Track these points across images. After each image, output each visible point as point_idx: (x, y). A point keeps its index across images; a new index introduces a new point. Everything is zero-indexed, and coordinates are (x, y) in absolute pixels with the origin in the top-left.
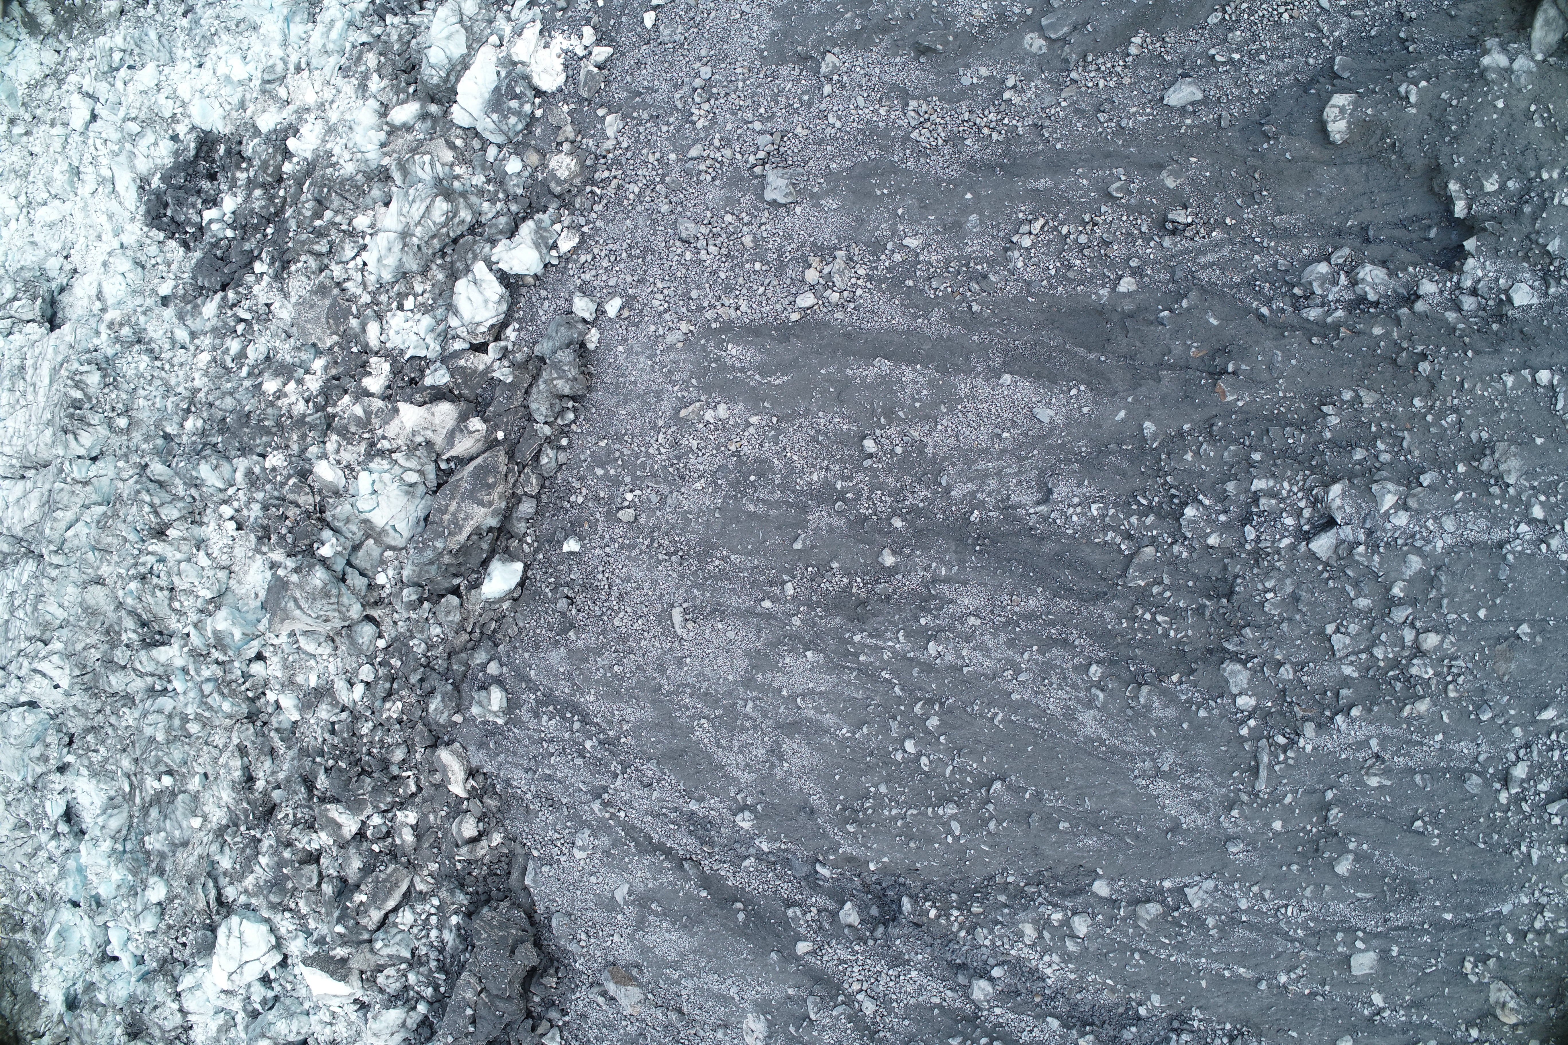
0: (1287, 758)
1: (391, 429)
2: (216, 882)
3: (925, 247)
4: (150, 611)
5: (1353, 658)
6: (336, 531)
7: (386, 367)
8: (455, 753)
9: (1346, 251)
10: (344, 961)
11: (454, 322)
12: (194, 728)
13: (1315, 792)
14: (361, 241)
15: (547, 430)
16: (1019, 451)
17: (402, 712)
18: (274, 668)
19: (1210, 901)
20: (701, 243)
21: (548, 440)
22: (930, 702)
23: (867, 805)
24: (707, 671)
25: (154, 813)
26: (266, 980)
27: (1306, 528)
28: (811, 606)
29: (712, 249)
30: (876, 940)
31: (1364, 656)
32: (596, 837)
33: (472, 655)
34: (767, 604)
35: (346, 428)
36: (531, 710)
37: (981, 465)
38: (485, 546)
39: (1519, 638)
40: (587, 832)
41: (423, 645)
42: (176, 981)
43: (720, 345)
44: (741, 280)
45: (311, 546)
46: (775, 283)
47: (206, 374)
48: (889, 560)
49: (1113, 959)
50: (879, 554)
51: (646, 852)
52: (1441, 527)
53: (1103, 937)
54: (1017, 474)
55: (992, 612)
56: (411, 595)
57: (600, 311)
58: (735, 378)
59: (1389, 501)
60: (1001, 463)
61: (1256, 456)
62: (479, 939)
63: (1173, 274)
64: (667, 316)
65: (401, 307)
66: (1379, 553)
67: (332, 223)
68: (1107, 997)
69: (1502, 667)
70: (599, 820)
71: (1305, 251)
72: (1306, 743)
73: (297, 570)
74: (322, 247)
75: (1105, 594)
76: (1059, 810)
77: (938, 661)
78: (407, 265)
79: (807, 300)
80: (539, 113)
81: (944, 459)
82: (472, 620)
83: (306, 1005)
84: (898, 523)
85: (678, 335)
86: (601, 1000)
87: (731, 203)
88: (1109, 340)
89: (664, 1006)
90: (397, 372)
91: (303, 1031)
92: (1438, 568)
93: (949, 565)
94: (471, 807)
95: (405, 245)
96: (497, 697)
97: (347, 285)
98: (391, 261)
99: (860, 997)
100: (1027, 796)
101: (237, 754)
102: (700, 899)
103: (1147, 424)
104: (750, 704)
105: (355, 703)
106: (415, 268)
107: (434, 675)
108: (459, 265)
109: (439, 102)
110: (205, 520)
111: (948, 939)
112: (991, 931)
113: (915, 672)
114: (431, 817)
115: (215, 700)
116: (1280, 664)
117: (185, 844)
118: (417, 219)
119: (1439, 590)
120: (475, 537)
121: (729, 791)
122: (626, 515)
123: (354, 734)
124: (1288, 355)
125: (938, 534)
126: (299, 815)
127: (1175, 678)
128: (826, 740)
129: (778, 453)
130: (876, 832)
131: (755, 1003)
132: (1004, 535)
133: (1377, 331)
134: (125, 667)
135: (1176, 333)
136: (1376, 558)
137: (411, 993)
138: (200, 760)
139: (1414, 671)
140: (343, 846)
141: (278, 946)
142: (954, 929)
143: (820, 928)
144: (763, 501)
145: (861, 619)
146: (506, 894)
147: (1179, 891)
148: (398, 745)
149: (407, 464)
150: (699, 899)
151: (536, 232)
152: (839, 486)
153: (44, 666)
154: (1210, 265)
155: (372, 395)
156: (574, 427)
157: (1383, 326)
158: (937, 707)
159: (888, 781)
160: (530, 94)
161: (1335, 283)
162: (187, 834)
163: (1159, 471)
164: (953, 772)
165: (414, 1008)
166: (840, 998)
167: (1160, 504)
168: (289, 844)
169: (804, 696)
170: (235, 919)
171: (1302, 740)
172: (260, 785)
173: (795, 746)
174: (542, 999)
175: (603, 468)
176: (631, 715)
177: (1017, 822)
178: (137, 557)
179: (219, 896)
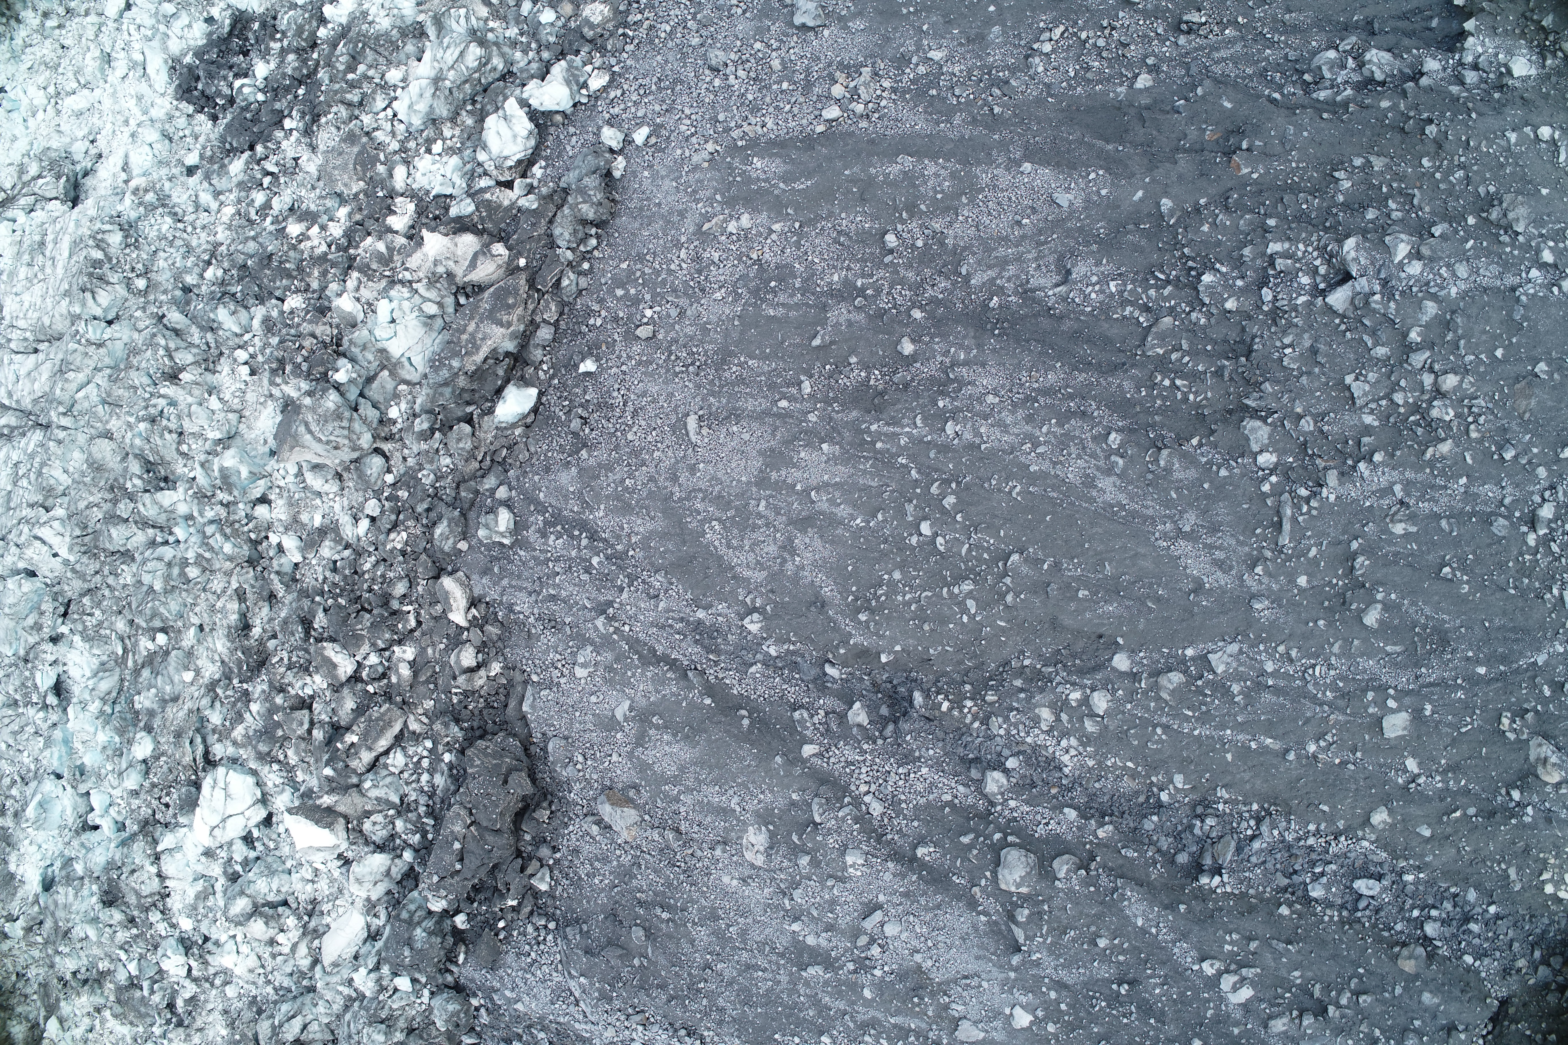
0: (1310, 508)
1: (414, 261)
2: (204, 741)
3: (949, 59)
4: (158, 453)
5: (1373, 406)
6: (353, 360)
7: (411, 207)
8: (458, 580)
9: (1354, 39)
10: (331, 808)
11: (482, 156)
12: (193, 572)
13: (1340, 543)
14: (392, 93)
15: (569, 255)
16: (1038, 238)
17: (406, 543)
18: (279, 512)
19: (1234, 665)
20: (731, 68)
21: (570, 264)
22: (946, 482)
23: (880, 592)
24: (720, 475)
25: (146, 673)
26: (248, 840)
27: (1322, 286)
28: (828, 402)
29: (741, 73)
30: (885, 739)
31: (1384, 402)
32: (598, 653)
33: (481, 482)
34: (784, 404)
35: (368, 266)
36: (539, 531)
37: (1001, 252)
38: (501, 372)
39: (1537, 376)
40: (589, 648)
41: (432, 476)
42: (156, 842)
43: (747, 161)
44: (768, 100)
45: (326, 374)
46: (802, 99)
47: (229, 227)
48: (907, 348)
49: (1134, 736)
50: (899, 342)
51: (650, 664)
52: (1454, 274)
53: (1123, 713)
54: (1036, 259)
55: (1011, 391)
56: (422, 424)
57: (628, 141)
58: (760, 188)
59: (1402, 250)
60: (1021, 248)
61: (1271, 222)
62: (472, 766)
63: (1188, 70)
64: (694, 140)
65: (429, 151)
66: (1395, 300)
67: (366, 77)
68: (1127, 785)
69: (1523, 404)
70: (602, 637)
71: (1314, 43)
72: (1329, 494)
73: (310, 394)
74: (354, 96)
75: (1124, 364)
76: (1078, 579)
77: (956, 442)
78: (437, 111)
79: (832, 112)
81: (965, 248)
82: (483, 450)
83: (289, 864)
84: (917, 314)
85: (705, 155)
86: (595, 829)
87: (760, 33)
88: (1126, 131)
89: (661, 826)
90: (421, 211)
91: (283, 890)
92: (1453, 312)
93: (968, 350)
94: (472, 637)
95: (436, 90)
96: (504, 519)
97: (376, 133)
98: (422, 107)
99: (867, 799)
100: (1046, 567)
101: (235, 598)
103: (1164, 201)
104: (763, 503)
105: (359, 539)
106: (445, 113)
107: (441, 503)
108: (489, 107)
110: (219, 368)
111: (961, 731)
112: (1007, 719)
113: (932, 455)
114: (430, 651)
115: (217, 540)
116: (1300, 417)
117: (175, 699)
118: (450, 63)
119: (1455, 332)
120: (491, 361)
121: (738, 594)
122: (643, 332)
123: (356, 572)
124: (1300, 128)
125: (957, 322)
126: (294, 659)
127: (1195, 441)
128: (839, 531)
129: (799, 257)
130: (889, 618)
131: (757, 814)
132: (1023, 318)
133: (1385, 104)
134: (127, 520)
135: (1191, 120)
136: (1392, 305)
137: (398, 841)
138: (197, 609)
139: (1435, 413)
140: (336, 688)
141: (264, 800)
142: (968, 721)
143: (827, 730)
144: (783, 305)
145: (879, 409)
146: (504, 726)
147: (1203, 660)
148: (400, 578)
149: (427, 294)
150: (703, 707)
151: (568, 70)
152: (859, 284)
153: (44, 532)
154: (1224, 60)
155: (396, 232)
156: (596, 253)
157: (1390, 100)
158: (954, 485)
159: (902, 567)
161: (1343, 67)
162: (178, 688)
163: (1177, 245)
164: (970, 550)
165: (401, 856)
166: (846, 800)
167: (1177, 277)
168: (282, 690)
169: (817, 489)
170: (221, 770)
171: (1324, 490)
172: (256, 632)
173: (807, 540)
174: (533, 838)
175: (624, 288)
176: (641, 526)
177: (1036, 592)
178: (149, 399)
179: (206, 753)
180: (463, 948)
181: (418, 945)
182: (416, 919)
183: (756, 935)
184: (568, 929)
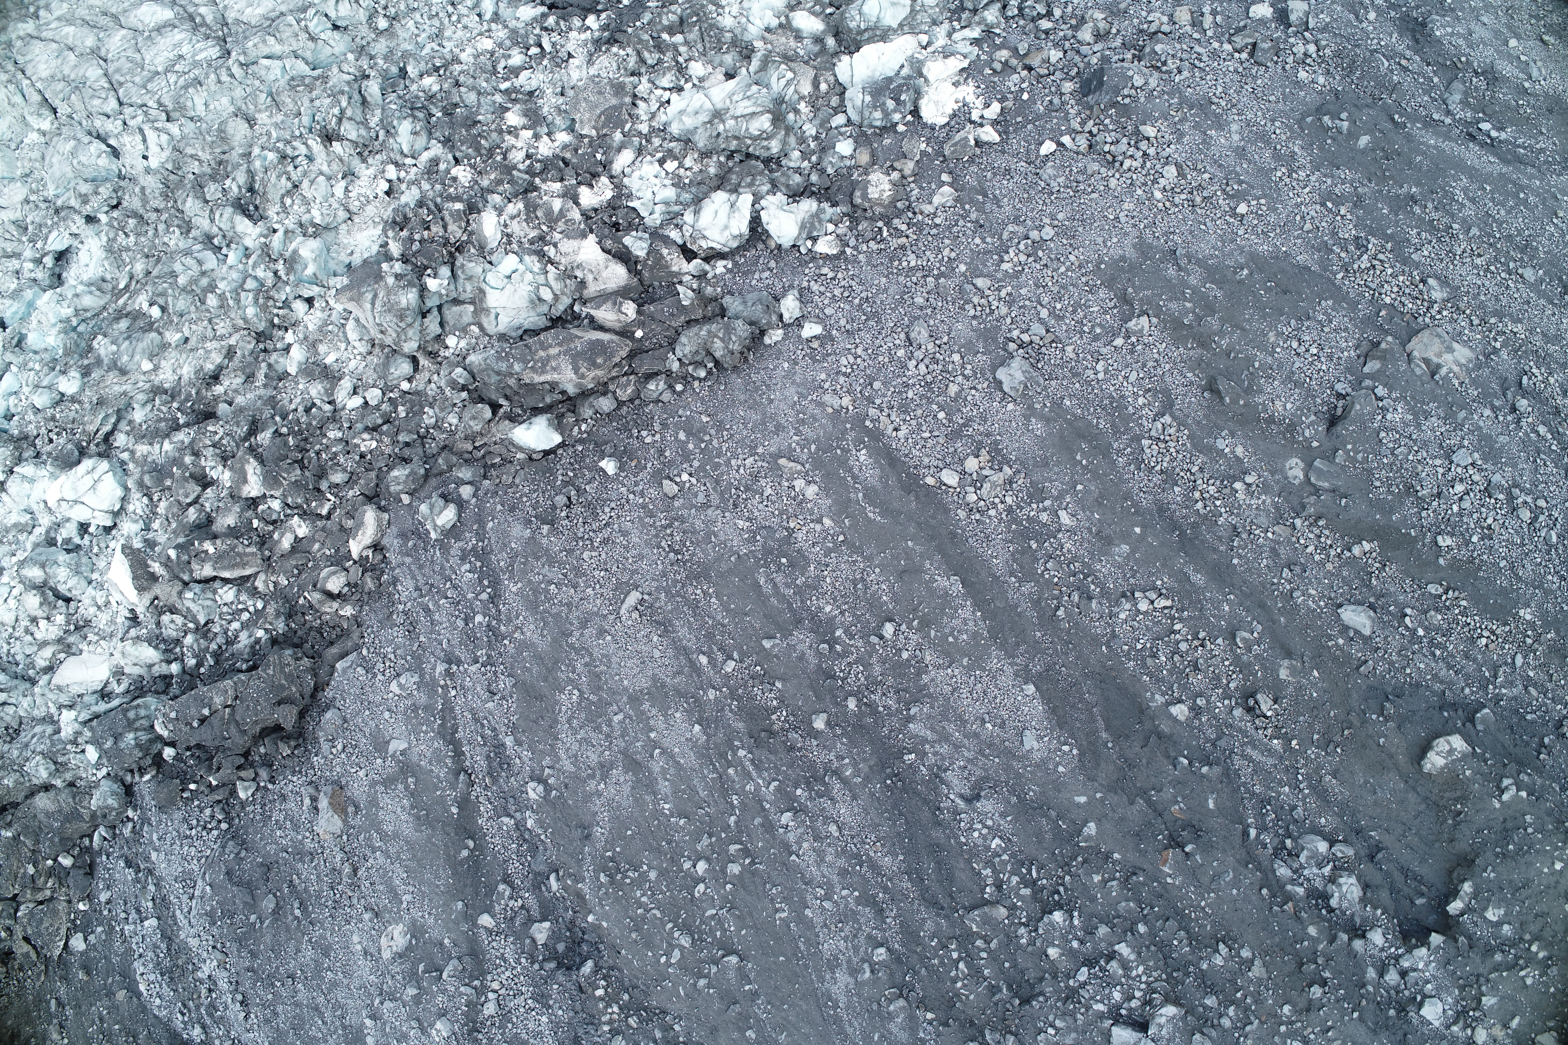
1: (567, 245)
2: (118, 421)
3: (1071, 531)
4: (265, 187)
6: (454, 275)
7: (609, 194)
8: (379, 520)
9: (1350, 852)
10: (154, 578)
11: (688, 217)
12: (212, 301)
14: (682, 82)
15: (675, 366)
16: (986, 747)
17: (371, 452)
18: (312, 320)
20: (919, 354)
21: (669, 373)
22: (746, 852)
23: (630, 874)
24: (614, 659)
25: (124, 324)
26: (84, 528)
27: (1123, 1012)
28: (733, 695)
29: (922, 367)
30: (541, 968)
32: (418, 689)
33: (461, 466)
34: (704, 660)
35: (536, 207)
36: (463, 550)
37: (951, 728)
38: (548, 400)
40: (416, 678)
41: (433, 420)
42: (19, 460)
43: (859, 442)
44: (919, 412)
45: (426, 268)
46: (941, 441)
47: (477, 56)
48: (819, 723)
50: (817, 712)
51: (443, 737)
54: (969, 761)
55: (853, 838)
56: (460, 376)
57: (798, 323)
58: (844, 478)
60: (966, 741)
61: (1142, 928)
62: (264, 671)
63: (1218, 740)
64: (842, 379)
65: (661, 162)
67: (675, 47)
70: (433, 679)
71: (1323, 820)
73: (398, 277)
74: (651, 58)
75: (942, 908)
76: (758, 1020)
77: (781, 830)
78: (697, 137)
79: (950, 478)
80: (901, 128)
81: (930, 696)
82: (485, 440)
83: (95, 576)
84: (852, 704)
85: (836, 402)
86: (307, 801)
87: (968, 349)
88: (1127, 737)
89: (348, 855)
90: (612, 206)
91: (74, 592)
93: (857, 773)
94: (352, 570)
95: (710, 122)
96: (448, 516)
97: (641, 104)
98: (689, 122)
99: (491, 995)
100: (747, 988)
101: (224, 351)
102: (447, 811)
103: (1092, 825)
104: (620, 717)
105: (344, 408)
106: (701, 145)
107: (420, 450)
108: (734, 178)
109: (839, 42)
110: (370, 161)
111: (593, 1021)
113: (758, 821)
114: (317, 546)
115: (247, 299)
117: (123, 372)
118: (739, 114)
120: (548, 387)
121: (544, 759)
122: (670, 487)
123: (321, 429)
124: (1236, 883)
125: (872, 742)
126: (224, 442)
127: (930, 1016)
128: (648, 798)
129: (820, 563)
130: (617, 900)
131: (414, 922)
132: (917, 793)
133: (1312, 931)
134: (207, 202)
135: (1177, 783)
137: (178, 650)
138: (194, 327)
140: (234, 496)
141: (117, 514)
142: (603, 1019)
143: (512, 919)
144: (775, 584)
145: (758, 743)
146: (316, 656)
148: (345, 470)
149: (552, 282)
151: (812, 216)
152: (838, 633)
153: (151, 134)
154: (1250, 760)
155: (578, 204)
156: (697, 384)
157: (1320, 932)
158: (747, 861)
159: (662, 873)
160: (909, 107)
161: (1320, 866)
162: (131, 366)
163: (1066, 866)
164: (713, 917)
165: (169, 662)
166: (476, 983)
167: (1043, 887)
168: (196, 454)
169: (664, 752)
170: (104, 465)
172: (219, 389)
173: (622, 779)
174: (266, 754)
175: (687, 436)
176: (531, 632)
177: (722, 998)
178: (294, 137)
179: (111, 433)
180: (154, 773)
181: (122, 745)
182: (137, 724)
183: (340, 995)
184: (231, 843)
